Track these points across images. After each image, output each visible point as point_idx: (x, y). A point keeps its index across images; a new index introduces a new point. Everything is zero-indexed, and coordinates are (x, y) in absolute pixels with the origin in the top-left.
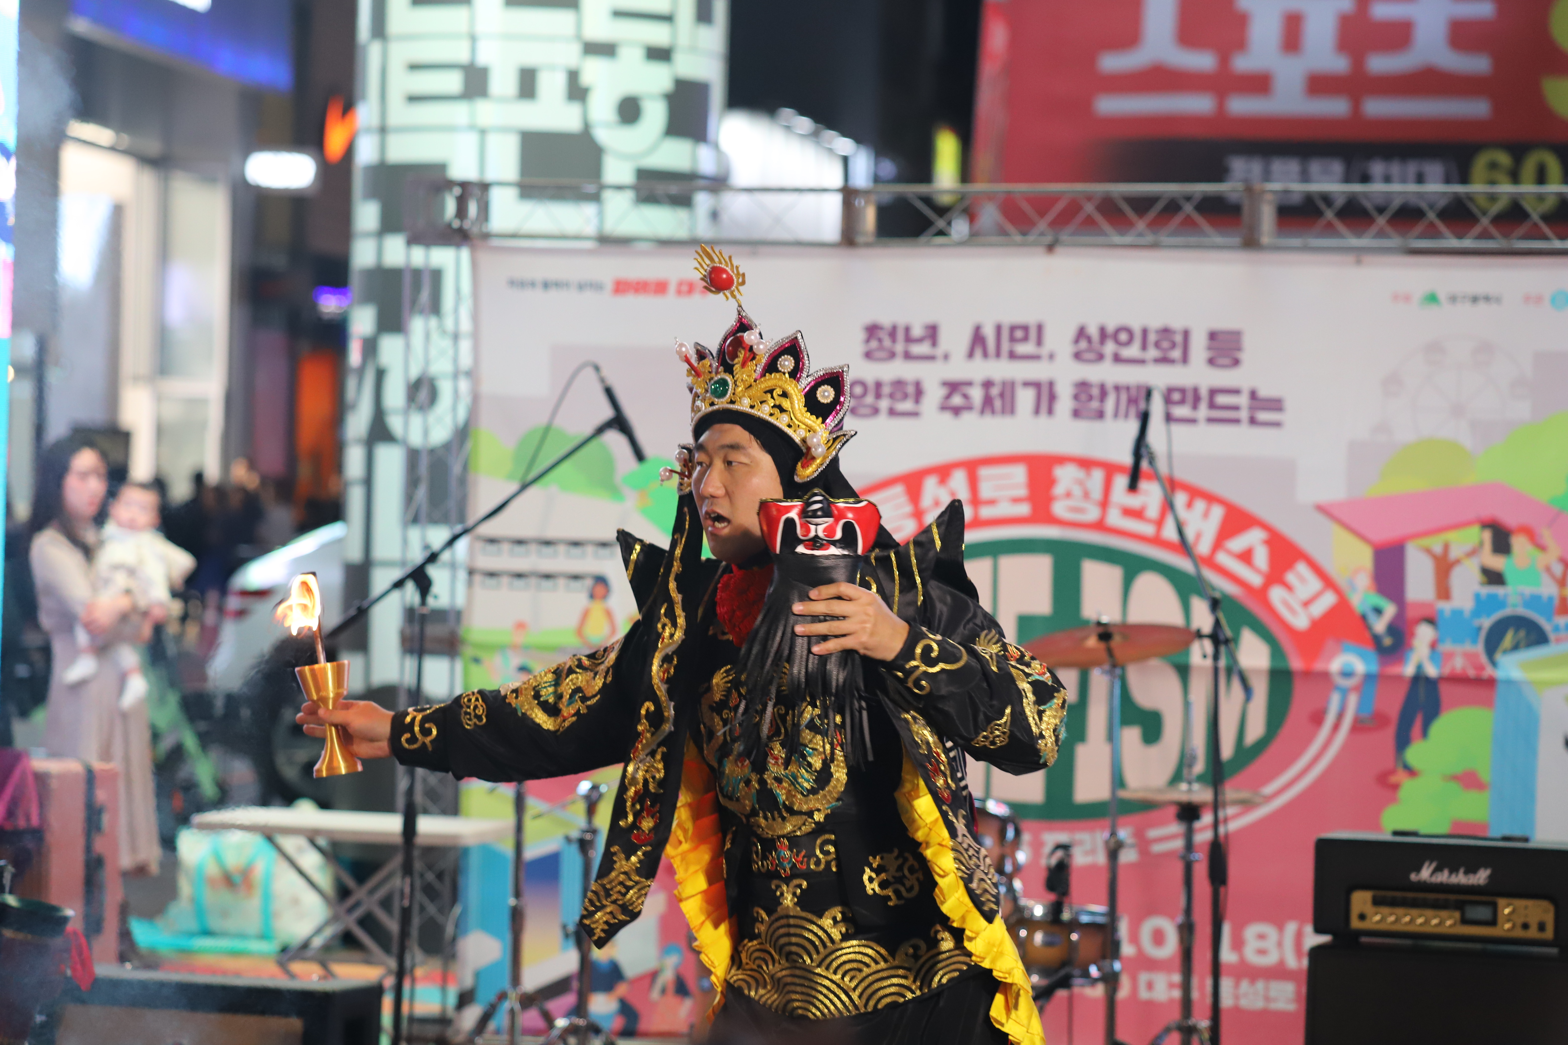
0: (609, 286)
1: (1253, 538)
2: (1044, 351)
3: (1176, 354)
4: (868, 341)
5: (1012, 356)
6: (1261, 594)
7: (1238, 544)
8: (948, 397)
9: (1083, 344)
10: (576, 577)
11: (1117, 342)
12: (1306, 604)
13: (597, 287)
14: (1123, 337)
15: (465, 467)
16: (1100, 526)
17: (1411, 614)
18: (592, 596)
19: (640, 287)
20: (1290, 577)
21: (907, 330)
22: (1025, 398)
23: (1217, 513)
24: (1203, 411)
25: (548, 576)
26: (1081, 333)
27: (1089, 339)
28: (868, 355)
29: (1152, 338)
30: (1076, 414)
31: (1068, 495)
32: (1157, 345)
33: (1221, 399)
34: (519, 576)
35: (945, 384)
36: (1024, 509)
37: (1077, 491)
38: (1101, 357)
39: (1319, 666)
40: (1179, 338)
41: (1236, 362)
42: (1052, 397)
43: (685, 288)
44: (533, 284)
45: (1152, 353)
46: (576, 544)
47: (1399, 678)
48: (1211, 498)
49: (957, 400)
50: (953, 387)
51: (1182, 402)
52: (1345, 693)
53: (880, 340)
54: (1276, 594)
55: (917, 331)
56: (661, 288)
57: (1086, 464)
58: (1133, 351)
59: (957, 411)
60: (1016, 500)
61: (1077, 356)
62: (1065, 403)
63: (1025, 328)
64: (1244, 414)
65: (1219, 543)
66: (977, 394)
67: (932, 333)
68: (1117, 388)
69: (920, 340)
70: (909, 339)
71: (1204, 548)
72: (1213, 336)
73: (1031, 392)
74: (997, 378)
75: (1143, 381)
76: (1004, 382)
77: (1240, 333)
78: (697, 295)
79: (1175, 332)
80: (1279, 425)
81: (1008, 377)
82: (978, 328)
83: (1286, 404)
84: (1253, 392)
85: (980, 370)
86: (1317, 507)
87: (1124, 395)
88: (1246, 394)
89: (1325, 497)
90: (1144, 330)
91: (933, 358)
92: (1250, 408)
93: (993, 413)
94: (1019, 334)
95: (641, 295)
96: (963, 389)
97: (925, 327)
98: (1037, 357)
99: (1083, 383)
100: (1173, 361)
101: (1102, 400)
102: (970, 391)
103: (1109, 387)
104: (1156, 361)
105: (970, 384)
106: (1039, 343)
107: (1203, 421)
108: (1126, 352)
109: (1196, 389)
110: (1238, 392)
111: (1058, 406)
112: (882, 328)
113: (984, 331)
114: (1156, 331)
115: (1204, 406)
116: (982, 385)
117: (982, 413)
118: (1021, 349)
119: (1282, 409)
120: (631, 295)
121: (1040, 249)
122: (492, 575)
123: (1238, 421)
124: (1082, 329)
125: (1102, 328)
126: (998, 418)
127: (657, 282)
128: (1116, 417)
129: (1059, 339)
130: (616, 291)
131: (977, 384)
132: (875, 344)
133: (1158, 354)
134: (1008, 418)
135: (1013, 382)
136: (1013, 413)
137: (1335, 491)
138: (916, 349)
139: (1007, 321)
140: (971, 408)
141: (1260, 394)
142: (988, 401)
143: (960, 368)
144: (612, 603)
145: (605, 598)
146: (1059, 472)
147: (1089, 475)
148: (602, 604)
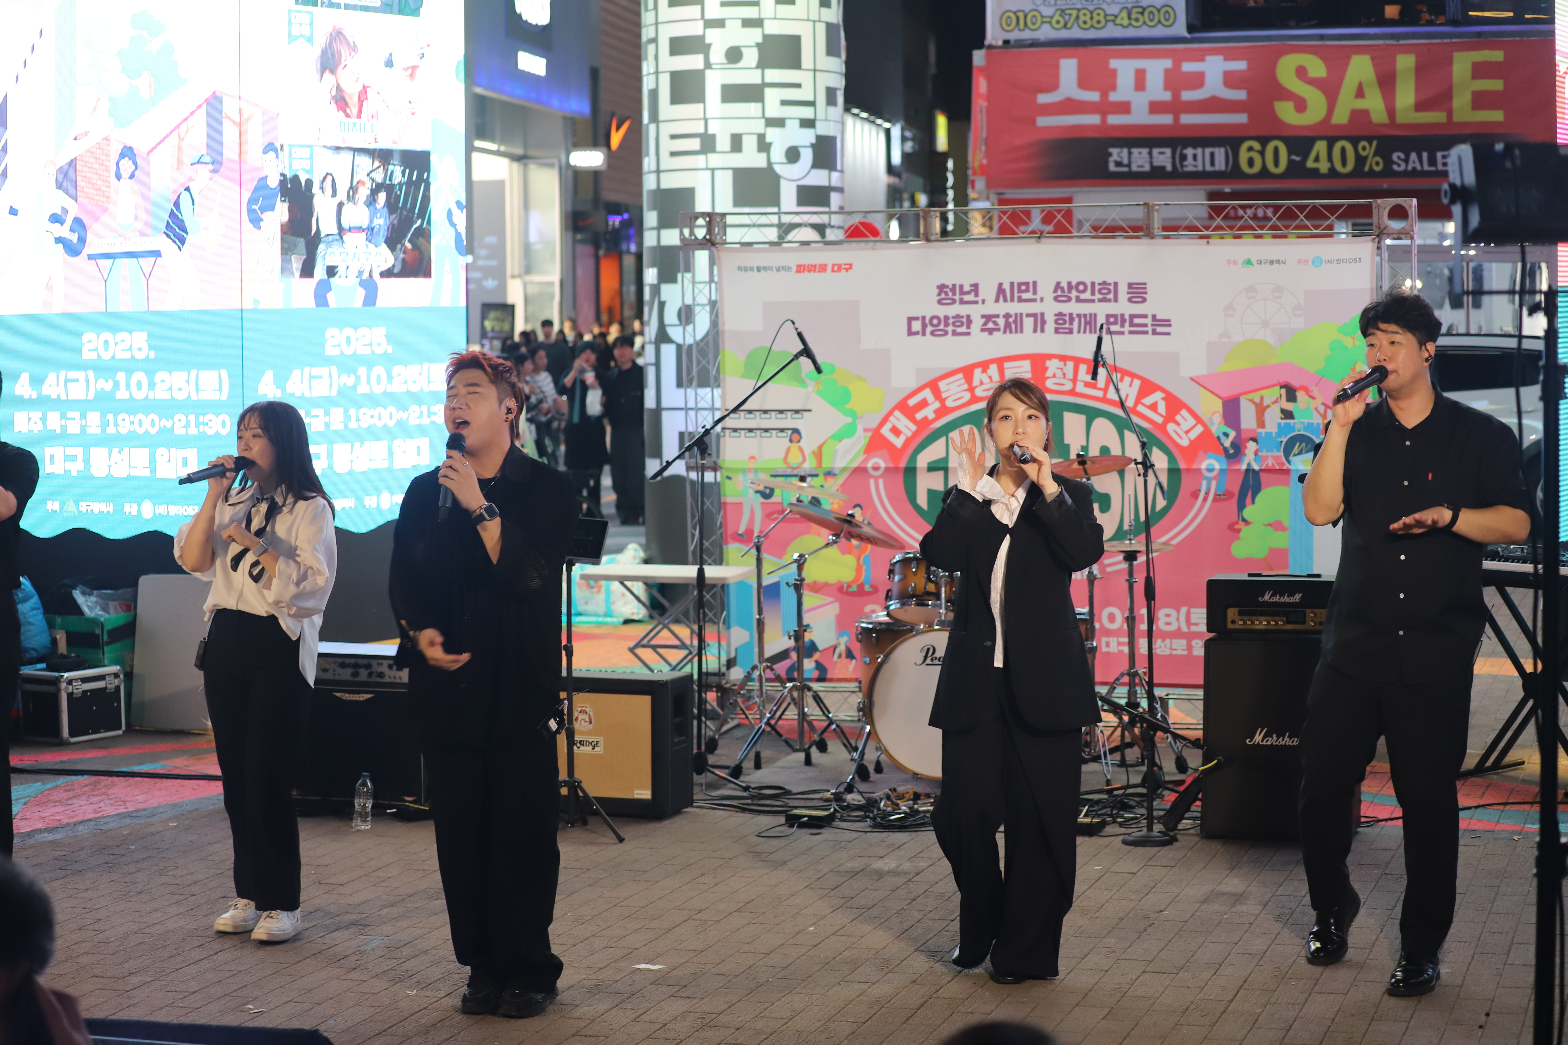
0: (794, 269)
1: (1157, 396)
2: (1038, 297)
3: (1111, 296)
4: (939, 294)
5: (1020, 300)
6: (1162, 427)
7: (1148, 400)
8: (985, 324)
9: (1059, 293)
10: (782, 430)
11: (1078, 291)
12: (1187, 432)
13: (787, 269)
14: (1081, 287)
15: (718, 371)
16: (1072, 392)
17: (1244, 436)
18: (791, 441)
19: (812, 268)
20: (1178, 418)
21: (961, 286)
22: (1028, 323)
23: (1137, 383)
24: (1127, 328)
25: (766, 430)
26: (1058, 285)
27: (1062, 289)
28: (940, 302)
29: (1097, 287)
30: (1057, 331)
31: (1054, 376)
32: (1100, 291)
33: (1136, 321)
34: (751, 430)
35: (983, 316)
37: (1059, 374)
38: (1070, 299)
39: (1194, 466)
40: (1112, 287)
41: (1144, 300)
42: (1044, 322)
43: (836, 268)
44: (752, 269)
45: (1098, 296)
46: (781, 412)
47: (1239, 470)
48: (1133, 376)
49: (991, 325)
50: (988, 318)
51: (1115, 323)
52: (1209, 480)
53: (946, 293)
54: (1171, 427)
55: (967, 288)
56: (823, 268)
57: (1064, 358)
58: (1087, 295)
59: (990, 331)
61: (1056, 299)
62: (1050, 326)
63: (1027, 284)
64: (1149, 329)
65: (1138, 401)
66: (1001, 322)
67: (975, 288)
68: (1079, 316)
69: (969, 293)
70: (962, 293)
71: (1130, 403)
72: (1130, 285)
73: (1031, 320)
74: (1012, 313)
75: (1093, 312)
76: (1016, 315)
77: (1145, 284)
78: (843, 271)
79: (1110, 284)
80: (1169, 334)
81: (1018, 312)
82: (1000, 285)
83: (1172, 323)
84: (1154, 317)
85: (1002, 308)
86: (1192, 379)
87: (1083, 320)
88: (1150, 317)
89: (1195, 373)
90: (1093, 284)
91: (976, 302)
92: (1153, 325)
93: (1011, 332)
94: (1023, 288)
95: (812, 273)
96: (994, 319)
97: (971, 285)
98: (1034, 300)
99: (1060, 314)
100: (1109, 300)
101: (1071, 323)
102: (997, 320)
103: (1075, 316)
104: (1100, 300)
105: (997, 316)
106: (1035, 293)
107: (1127, 333)
108: (1083, 296)
109: (1122, 315)
110: (1145, 316)
111: (1046, 327)
112: (947, 287)
113: (1004, 287)
114: (1099, 284)
115: (1127, 324)
116: (1004, 316)
117: (1005, 332)
118: (1025, 296)
119: (1170, 325)
120: (806, 273)
121: (1033, 240)
122: (735, 430)
123: (1146, 333)
124: (1058, 284)
125: (1069, 283)
126: (1014, 335)
127: (820, 265)
128: (1079, 332)
129: (1046, 290)
130: (798, 271)
131: (1001, 316)
132: (943, 296)
133: (1101, 297)
134: (1019, 335)
135: (1021, 314)
136: (1022, 331)
137: (1201, 370)
138: (967, 298)
139: (1016, 280)
140: (999, 330)
141: (1158, 317)
142: (1008, 325)
143: (991, 308)
144: (803, 443)
145: (799, 441)
146: (1048, 363)
147: (1065, 365)
148: (797, 445)
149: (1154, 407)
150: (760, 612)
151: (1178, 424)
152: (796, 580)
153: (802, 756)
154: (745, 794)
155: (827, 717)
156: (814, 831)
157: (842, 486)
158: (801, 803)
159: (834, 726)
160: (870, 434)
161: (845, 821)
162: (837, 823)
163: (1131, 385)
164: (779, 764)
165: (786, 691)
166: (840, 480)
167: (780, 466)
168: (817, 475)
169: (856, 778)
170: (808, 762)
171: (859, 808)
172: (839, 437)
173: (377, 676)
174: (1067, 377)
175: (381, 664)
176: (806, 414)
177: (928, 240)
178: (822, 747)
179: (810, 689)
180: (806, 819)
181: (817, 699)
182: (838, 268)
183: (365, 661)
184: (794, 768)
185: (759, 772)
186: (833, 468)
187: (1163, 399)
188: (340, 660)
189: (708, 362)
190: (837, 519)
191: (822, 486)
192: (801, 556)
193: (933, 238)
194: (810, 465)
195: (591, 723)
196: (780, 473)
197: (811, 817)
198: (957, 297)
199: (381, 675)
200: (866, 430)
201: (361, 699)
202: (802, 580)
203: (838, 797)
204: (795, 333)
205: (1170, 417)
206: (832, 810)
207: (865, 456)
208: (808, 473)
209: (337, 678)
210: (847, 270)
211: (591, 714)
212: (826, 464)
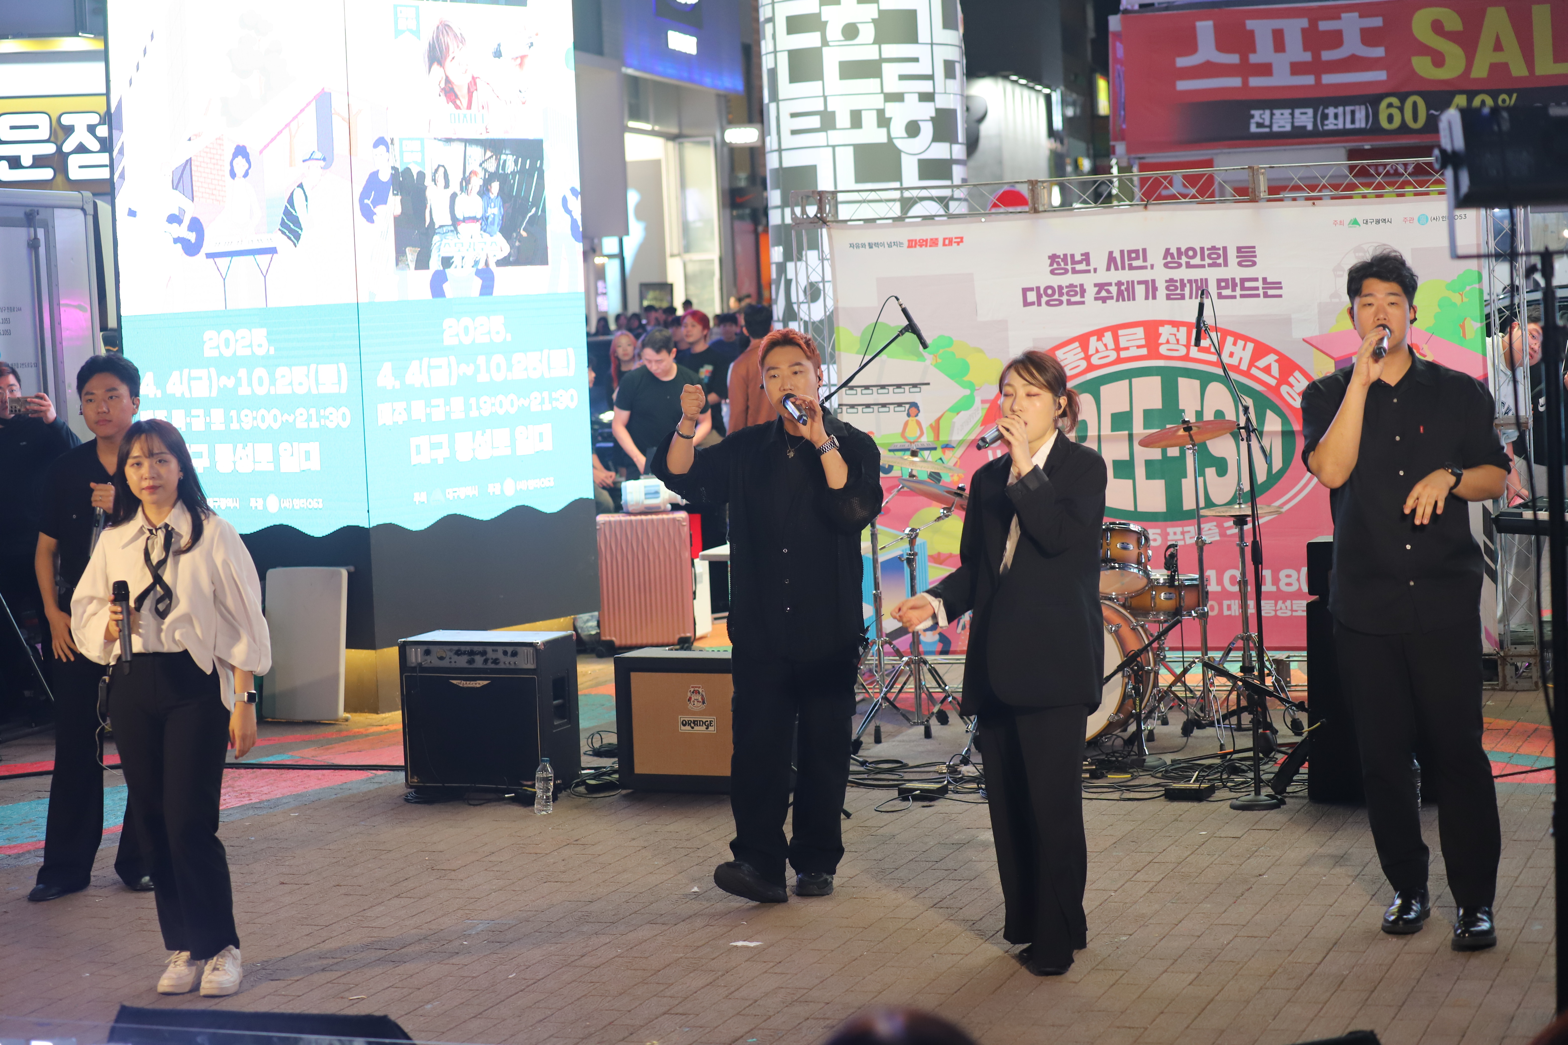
0: (906, 244)
1: (1270, 359)
2: (1148, 264)
3: (1221, 261)
4: (1051, 264)
5: (1131, 268)
6: (1276, 390)
7: (1262, 363)
8: (1098, 292)
9: (1169, 259)
10: (900, 405)
11: (1188, 256)
13: (899, 244)
14: (1191, 253)
15: (833, 348)
16: (1186, 358)
18: (909, 415)
19: (923, 243)
20: (1292, 380)
21: (1072, 256)
22: (1140, 290)
23: (1250, 346)
24: (1238, 292)
25: (884, 405)
26: (1168, 252)
27: (1172, 255)
28: (1052, 272)
29: (1207, 253)
30: (1168, 297)
31: (1168, 342)
32: (1209, 256)
33: (1247, 284)
34: (868, 406)
35: (1096, 285)
36: (1144, 351)
37: (1172, 340)
38: (1180, 265)
40: (1221, 252)
41: (1254, 264)
42: (1155, 289)
43: (947, 242)
44: (863, 245)
45: (1208, 261)
46: (899, 386)
48: (1246, 339)
49: (1104, 294)
50: (1101, 287)
51: (1226, 287)
53: (1058, 263)
54: (1284, 389)
55: (1078, 258)
56: (934, 242)
57: (1176, 324)
58: (1197, 261)
59: (1104, 300)
60: (1139, 347)
61: (1166, 265)
62: (1162, 292)
63: (1137, 252)
64: (1261, 292)
65: (1251, 364)
66: (1114, 290)
67: (1086, 257)
68: (1190, 281)
69: (1080, 262)
70: (1074, 262)
71: (1244, 367)
72: (1239, 249)
73: (1143, 287)
74: (1124, 281)
75: (1204, 277)
76: (1128, 282)
77: (1254, 247)
78: (955, 245)
79: (1219, 249)
80: (1280, 296)
81: (1130, 280)
82: (1111, 253)
83: (1283, 285)
84: (1264, 279)
85: (1114, 276)
86: (1304, 340)
87: (1194, 285)
88: (1261, 280)
89: (1307, 335)
90: (1202, 249)
91: (1088, 271)
92: (1263, 288)
93: (1124, 300)
94: (1133, 255)
95: (924, 247)
96: (1106, 288)
97: (1082, 255)
98: (1145, 268)
99: (1171, 280)
100: (1219, 265)
101: (1183, 289)
102: (1110, 288)
103: (1186, 281)
104: (1210, 265)
105: (1110, 284)
106: (1145, 260)
107: (1238, 297)
108: (1193, 262)
109: (1233, 279)
110: (1256, 280)
111: (1158, 293)
112: (1059, 257)
113: (1114, 255)
114: (1208, 249)
115: (1238, 288)
116: (1116, 284)
117: (1118, 300)
118: (1135, 263)
119: (1281, 288)
120: (918, 247)
121: (1142, 208)
122: (852, 406)
123: (1258, 296)
124: (1168, 250)
125: (1179, 249)
126: (1126, 302)
127: (931, 239)
128: (1191, 297)
129: (1156, 257)
130: (909, 247)
131: (1113, 284)
132: (1055, 266)
133: (1211, 262)
134: (1131, 302)
135: (1133, 282)
136: (1134, 299)
137: (1313, 331)
138: (1079, 267)
139: (1126, 249)
140: (1112, 298)
141: (1269, 280)
142: (1120, 293)
143: (1103, 276)
144: (920, 417)
145: (917, 415)
146: (1161, 330)
147: (1178, 331)
148: (915, 419)
149: (1267, 370)
150: (877, 587)
151: (1291, 386)
152: (910, 555)
153: (922, 729)
154: (862, 769)
155: (944, 690)
156: (925, 804)
157: (960, 458)
158: (917, 776)
159: (950, 699)
160: (987, 406)
161: (957, 792)
162: (950, 795)
163: (1244, 349)
164: (899, 738)
165: (903, 664)
166: (958, 452)
167: (899, 441)
168: (935, 449)
169: (973, 749)
170: (928, 734)
171: (972, 780)
172: (957, 410)
173: (492, 663)
174: (1181, 342)
175: (497, 651)
176: (923, 387)
177: (1036, 211)
178: (943, 719)
179: (925, 662)
180: (918, 792)
181: (933, 672)
182: (949, 242)
183: (481, 648)
184: (913, 741)
185: (879, 746)
186: (950, 441)
187: (1276, 361)
188: (456, 648)
189: (823, 339)
190: (948, 492)
191: (941, 459)
192: (912, 530)
193: (1041, 209)
194: (927, 438)
195: (704, 703)
196: (898, 447)
197: (922, 790)
198: (1069, 267)
199: (496, 661)
200: (983, 402)
201: (478, 686)
202: (915, 554)
203: (953, 770)
204: (900, 309)
205: (1283, 379)
206: (946, 782)
207: (983, 427)
208: (926, 446)
209: (453, 665)
210: (958, 243)
211: (704, 693)
212: (944, 438)
